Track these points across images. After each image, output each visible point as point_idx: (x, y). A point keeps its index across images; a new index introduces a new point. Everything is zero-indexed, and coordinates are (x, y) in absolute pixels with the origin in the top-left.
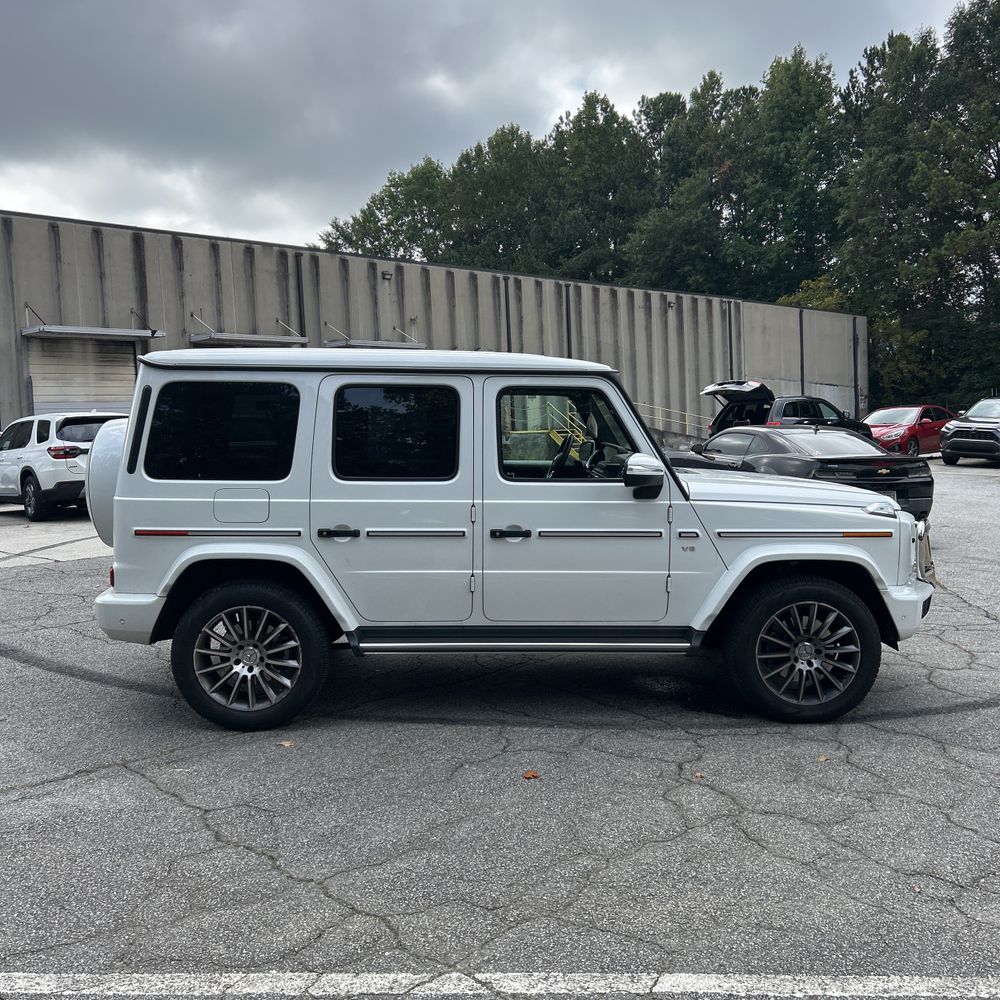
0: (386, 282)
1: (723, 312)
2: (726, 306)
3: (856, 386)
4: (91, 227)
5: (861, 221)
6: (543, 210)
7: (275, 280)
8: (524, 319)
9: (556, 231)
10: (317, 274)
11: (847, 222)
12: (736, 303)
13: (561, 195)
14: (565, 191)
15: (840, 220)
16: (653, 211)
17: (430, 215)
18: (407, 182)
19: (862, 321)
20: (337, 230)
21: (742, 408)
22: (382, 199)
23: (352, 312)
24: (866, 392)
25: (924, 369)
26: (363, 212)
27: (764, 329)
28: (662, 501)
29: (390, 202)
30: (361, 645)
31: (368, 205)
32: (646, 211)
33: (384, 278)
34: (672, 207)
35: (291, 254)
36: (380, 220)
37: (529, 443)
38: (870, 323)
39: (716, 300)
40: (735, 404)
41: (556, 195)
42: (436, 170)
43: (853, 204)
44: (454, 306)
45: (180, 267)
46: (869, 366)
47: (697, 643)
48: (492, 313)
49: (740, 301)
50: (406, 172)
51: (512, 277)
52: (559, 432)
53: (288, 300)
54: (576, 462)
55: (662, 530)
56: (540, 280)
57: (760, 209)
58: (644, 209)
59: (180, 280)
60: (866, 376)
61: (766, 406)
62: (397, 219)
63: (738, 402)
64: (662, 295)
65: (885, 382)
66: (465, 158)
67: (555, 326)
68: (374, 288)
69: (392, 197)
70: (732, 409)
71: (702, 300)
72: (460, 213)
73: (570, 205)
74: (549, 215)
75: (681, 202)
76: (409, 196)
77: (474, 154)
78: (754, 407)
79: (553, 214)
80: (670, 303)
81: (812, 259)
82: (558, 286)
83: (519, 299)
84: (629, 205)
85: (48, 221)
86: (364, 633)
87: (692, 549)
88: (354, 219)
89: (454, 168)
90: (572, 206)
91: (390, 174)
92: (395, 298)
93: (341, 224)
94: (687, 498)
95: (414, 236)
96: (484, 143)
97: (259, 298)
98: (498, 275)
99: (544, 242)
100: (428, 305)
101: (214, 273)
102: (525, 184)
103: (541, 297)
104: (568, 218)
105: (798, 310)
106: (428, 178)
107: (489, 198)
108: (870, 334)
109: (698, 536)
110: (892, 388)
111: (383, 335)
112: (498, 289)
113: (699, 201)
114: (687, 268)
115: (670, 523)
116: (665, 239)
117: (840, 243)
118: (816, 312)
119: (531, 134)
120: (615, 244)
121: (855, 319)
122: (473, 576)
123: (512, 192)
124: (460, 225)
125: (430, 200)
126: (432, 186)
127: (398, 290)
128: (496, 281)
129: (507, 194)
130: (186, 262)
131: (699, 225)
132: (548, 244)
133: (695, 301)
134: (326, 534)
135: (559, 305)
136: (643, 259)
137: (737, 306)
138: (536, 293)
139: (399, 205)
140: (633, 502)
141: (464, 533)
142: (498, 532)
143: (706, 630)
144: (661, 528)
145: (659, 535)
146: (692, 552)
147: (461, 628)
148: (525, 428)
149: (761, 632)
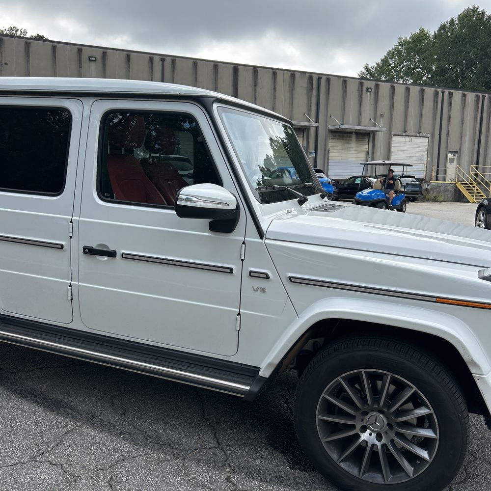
0: (369, 93)
4: (213, 63)
7: (305, 92)
8: (452, 116)
10: (329, 89)
17: (420, 61)
18: (408, 43)
20: (367, 71)
22: (393, 53)
23: (346, 109)
26: (382, 60)
28: (237, 236)
29: (397, 55)
31: (385, 57)
33: (367, 91)
35: (315, 77)
36: (390, 65)
37: (442, 189)
42: (425, 35)
44: (408, 107)
45: (256, 85)
48: (431, 112)
50: (408, 37)
51: (447, 91)
52: (462, 184)
53: (311, 103)
55: (233, 266)
56: (466, 93)
59: (255, 90)
62: (400, 64)
66: (443, 27)
67: (472, 120)
68: (361, 96)
69: (399, 51)
72: (437, 60)
76: (409, 51)
77: (449, 24)
82: (477, 97)
83: (450, 104)
85: (193, 61)
87: (263, 290)
88: (377, 64)
89: (435, 33)
91: (399, 39)
92: (372, 102)
93: (370, 67)
94: (261, 235)
95: (408, 72)
96: (456, 18)
97: (296, 102)
98: (438, 90)
99: (484, 74)
100: (392, 106)
101: (273, 88)
102: (477, 41)
103: (465, 103)
106: (420, 40)
109: (269, 277)
111: (363, 123)
112: (437, 98)
115: (242, 260)
119: (485, 11)
122: (71, 285)
123: (468, 45)
125: (420, 52)
126: (422, 44)
127: (375, 97)
128: (436, 93)
129: (465, 47)
130: (259, 81)
132: (486, 76)
135: (477, 108)
138: (462, 100)
139: (402, 56)
140: (209, 234)
141: (62, 247)
142: (87, 249)
143: (267, 377)
144: (233, 264)
145: (229, 271)
146: (263, 294)
147: (67, 330)
148: (444, 179)
149: (324, 391)
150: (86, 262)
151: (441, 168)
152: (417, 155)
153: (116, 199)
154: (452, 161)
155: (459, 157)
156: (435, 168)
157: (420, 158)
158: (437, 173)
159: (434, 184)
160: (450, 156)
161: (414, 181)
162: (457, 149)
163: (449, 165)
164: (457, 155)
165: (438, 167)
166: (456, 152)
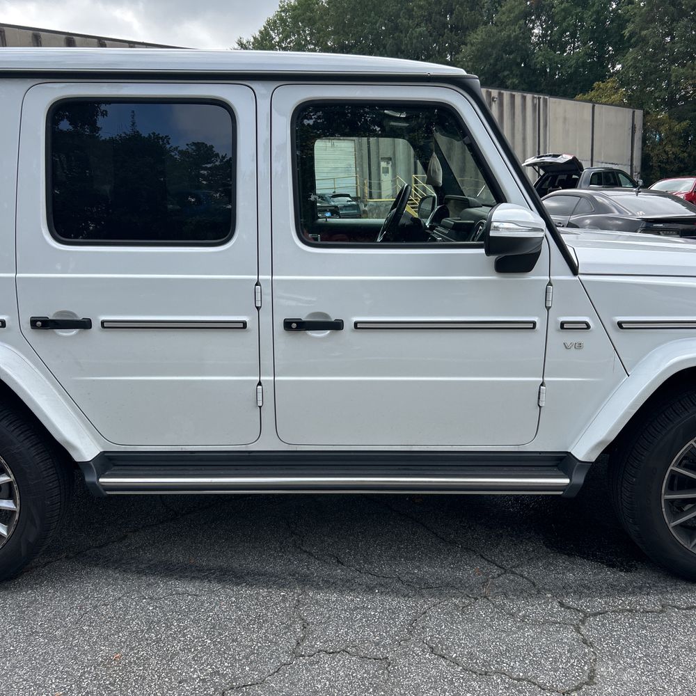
1: (534, 106)
2: (536, 101)
3: (632, 165)
5: (644, 33)
6: (397, 28)
9: (406, 45)
11: (632, 35)
12: (544, 99)
13: (411, 17)
14: (414, 13)
15: (626, 33)
16: (481, 28)
17: (311, 34)
18: (294, 8)
19: (639, 113)
21: (555, 178)
22: (275, 22)
24: (638, 169)
25: (684, 152)
26: (261, 32)
27: (565, 119)
28: (537, 276)
29: (281, 25)
30: (101, 480)
31: (264, 27)
32: (477, 27)
34: (496, 25)
36: (273, 39)
38: (646, 114)
39: (529, 96)
40: (550, 174)
41: (407, 16)
43: (638, 19)
46: (643, 149)
47: (579, 479)
49: (547, 97)
54: (413, 219)
55: (535, 319)
57: (565, 24)
58: (474, 26)
60: (640, 157)
61: (574, 177)
62: (286, 38)
63: (552, 172)
64: (487, 91)
65: (654, 162)
69: (282, 19)
70: (547, 179)
71: (518, 96)
72: (334, 33)
73: (417, 25)
74: (401, 32)
75: (503, 20)
76: (295, 19)
78: (564, 177)
79: (404, 32)
80: (493, 98)
81: (601, 65)
84: (462, 23)
86: (110, 461)
87: (579, 346)
88: (254, 38)
90: (418, 25)
93: (245, 42)
94: (574, 270)
102: (383, 9)
104: (415, 35)
105: (591, 105)
106: (309, 5)
107: (356, 19)
108: (644, 124)
109: (588, 327)
110: (659, 166)
113: (517, 19)
114: (506, 73)
115: (548, 308)
116: (490, 50)
117: (625, 52)
118: (604, 106)
120: (451, 55)
121: (634, 112)
122: (260, 384)
123: (373, 14)
124: (334, 41)
125: (311, 22)
126: (312, 11)
129: (369, 16)
131: (517, 38)
133: (513, 97)
134: (43, 324)
136: (472, 66)
137: (545, 101)
139: (288, 26)
140: (495, 277)
141: (245, 324)
142: (295, 322)
143: (594, 460)
144: (535, 316)
145: (531, 326)
146: (578, 351)
147: (247, 454)
148: (380, 197)
149: (673, 463)
150: (287, 343)
151: (374, 182)
152: (343, 165)
153: (321, 241)
154: (386, 171)
155: (394, 166)
156: (367, 181)
157: (347, 170)
158: (370, 187)
159: (372, 203)
160: (383, 164)
161: (350, 201)
162: (389, 155)
163: (383, 176)
164: (391, 162)
165: (370, 179)
166: (390, 159)
